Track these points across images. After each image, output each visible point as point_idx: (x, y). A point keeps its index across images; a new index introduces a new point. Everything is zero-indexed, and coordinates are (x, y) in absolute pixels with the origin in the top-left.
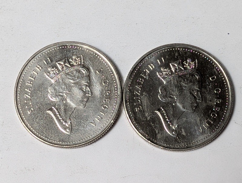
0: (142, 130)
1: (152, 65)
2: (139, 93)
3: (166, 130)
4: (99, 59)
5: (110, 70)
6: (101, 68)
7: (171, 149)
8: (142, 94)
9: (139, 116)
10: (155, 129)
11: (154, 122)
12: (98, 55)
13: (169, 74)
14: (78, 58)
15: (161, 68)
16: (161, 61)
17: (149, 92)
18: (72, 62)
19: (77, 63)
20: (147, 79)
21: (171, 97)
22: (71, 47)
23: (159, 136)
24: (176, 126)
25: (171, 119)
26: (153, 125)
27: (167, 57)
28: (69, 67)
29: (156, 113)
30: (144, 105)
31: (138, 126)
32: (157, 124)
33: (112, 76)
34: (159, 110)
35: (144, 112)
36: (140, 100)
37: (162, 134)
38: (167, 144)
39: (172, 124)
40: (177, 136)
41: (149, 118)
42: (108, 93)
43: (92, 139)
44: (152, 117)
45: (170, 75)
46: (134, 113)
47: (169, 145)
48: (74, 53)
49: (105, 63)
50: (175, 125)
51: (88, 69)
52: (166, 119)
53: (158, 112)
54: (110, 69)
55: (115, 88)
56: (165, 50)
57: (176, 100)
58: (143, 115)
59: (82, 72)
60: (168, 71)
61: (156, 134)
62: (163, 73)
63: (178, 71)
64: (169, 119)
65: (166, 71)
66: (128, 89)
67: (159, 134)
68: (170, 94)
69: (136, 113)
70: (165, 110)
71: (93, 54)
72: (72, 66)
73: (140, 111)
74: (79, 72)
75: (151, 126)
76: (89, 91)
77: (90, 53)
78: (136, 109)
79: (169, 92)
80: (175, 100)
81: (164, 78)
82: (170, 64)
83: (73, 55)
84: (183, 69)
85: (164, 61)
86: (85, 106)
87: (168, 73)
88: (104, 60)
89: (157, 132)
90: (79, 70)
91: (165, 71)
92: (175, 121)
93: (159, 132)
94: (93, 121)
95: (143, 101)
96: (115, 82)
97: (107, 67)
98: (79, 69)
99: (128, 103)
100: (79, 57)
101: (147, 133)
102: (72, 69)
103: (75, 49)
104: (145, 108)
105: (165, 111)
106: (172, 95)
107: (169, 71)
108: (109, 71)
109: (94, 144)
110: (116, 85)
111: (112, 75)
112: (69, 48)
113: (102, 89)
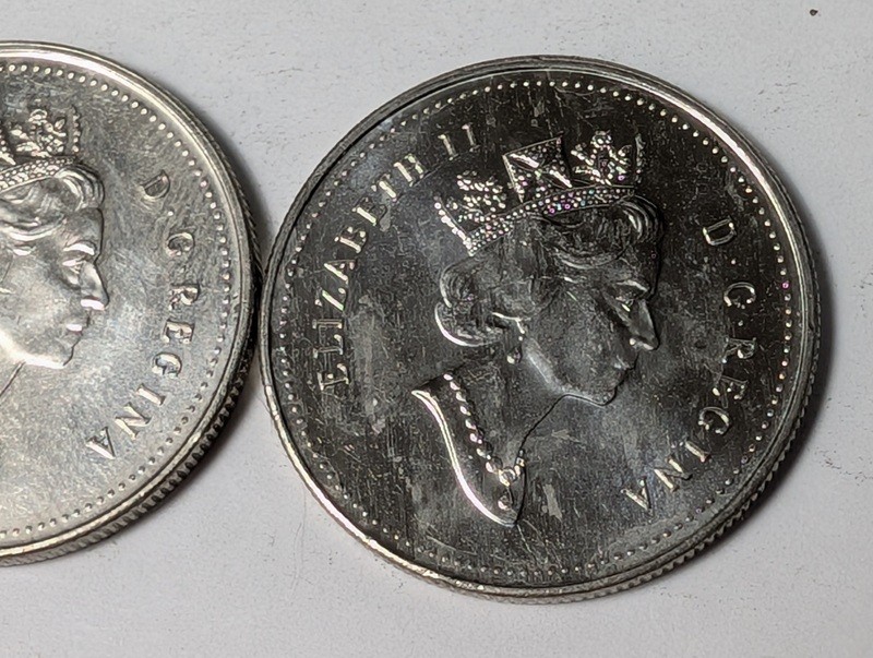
0: (342, 485)
1: (412, 159)
2: (336, 296)
3: (461, 491)
4: (156, 129)
5: (204, 184)
6: (163, 173)
7: (481, 588)
8: (351, 304)
9: (331, 412)
10: (408, 481)
11: (403, 446)
12: (153, 111)
13: (493, 209)
14: (54, 124)
15: (459, 177)
16: (459, 141)
17: (389, 296)
18: (21, 142)
19: (45, 145)
20: (384, 229)
21: (497, 324)
22: (24, 68)
23: (424, 520)
24: (517, 468)
25: (493, 433)
26: (399, 459)
27: (490, 122)
28: (9, 166)
29: (418, 403)
30: (363, 362)
31: (325, 464)
32: (417, 456)
33: (211, 212)
34: (435, 386)
35: (357, 393)
36: (340, 332)
37: (439, 507)
38: (462, 562)
39: (497, 461)
40: (516, 523)
41: (378, 427)
42: (186, 294)
43: (93, 524)
44: (399, 418)
45: (500, 212)
46: (310, 398)
47: (474, 566)
48: (34, 97)
49: (185, 147)
50: (510, 463)
51: (95, 174)
52: (469, 431)
53: (427, 395)
54: (205, 179)
55: (222, 270)
56: (482, 84)
57: (524, 336)
58: (353, 410)
59: (68, 190)
60: (491, 194)
61: (411, 509)
62: (465, 203)
63: (540, 192)
64: (482, 432)
65: (482, 194)
66: (288, 279)
67: (427, 510)
68: (495, 309)
69: (319, 398)
70: (464, 389)
71: (129, 106)
72: (24, 159)
73: (340, 389)
74: (54, 188)
75: (388, 466)
76: (93, 286)
77: (114, 99)
78: (320, 376)
79: (492, 296)
80: (521, 339)
81: (469, 227)
82: (504, 157)
83: (31, 108)
84: (567, 183)
85: (472, 143)
86: (71, 358)
87: (488, 203)
88: (178, 136)
89: (417, 496)
90: (56, 181)
91: (475, 193)
92: (512, 446)
93: (425, 500)
94: (103, 433)
95: (354, 337)
96: (223, 240)
97: (192, 169)
98: (57, 176)
99: (282, 349)
100: (58, 119)
101: (364, 501)
102: (22, 177)
103: (45, 79)
104: (363, 373)
105: (462, 394)
106: (506, 313)
107: (495, 191)
108: (200, 188)
109: (109, 549)
110: (226, 259)
111: (213, 206)
112: (16, 73)
113: (159, 276)
